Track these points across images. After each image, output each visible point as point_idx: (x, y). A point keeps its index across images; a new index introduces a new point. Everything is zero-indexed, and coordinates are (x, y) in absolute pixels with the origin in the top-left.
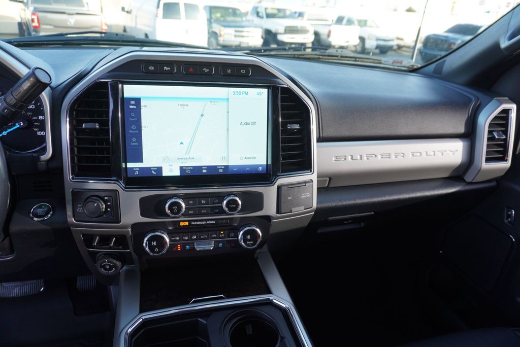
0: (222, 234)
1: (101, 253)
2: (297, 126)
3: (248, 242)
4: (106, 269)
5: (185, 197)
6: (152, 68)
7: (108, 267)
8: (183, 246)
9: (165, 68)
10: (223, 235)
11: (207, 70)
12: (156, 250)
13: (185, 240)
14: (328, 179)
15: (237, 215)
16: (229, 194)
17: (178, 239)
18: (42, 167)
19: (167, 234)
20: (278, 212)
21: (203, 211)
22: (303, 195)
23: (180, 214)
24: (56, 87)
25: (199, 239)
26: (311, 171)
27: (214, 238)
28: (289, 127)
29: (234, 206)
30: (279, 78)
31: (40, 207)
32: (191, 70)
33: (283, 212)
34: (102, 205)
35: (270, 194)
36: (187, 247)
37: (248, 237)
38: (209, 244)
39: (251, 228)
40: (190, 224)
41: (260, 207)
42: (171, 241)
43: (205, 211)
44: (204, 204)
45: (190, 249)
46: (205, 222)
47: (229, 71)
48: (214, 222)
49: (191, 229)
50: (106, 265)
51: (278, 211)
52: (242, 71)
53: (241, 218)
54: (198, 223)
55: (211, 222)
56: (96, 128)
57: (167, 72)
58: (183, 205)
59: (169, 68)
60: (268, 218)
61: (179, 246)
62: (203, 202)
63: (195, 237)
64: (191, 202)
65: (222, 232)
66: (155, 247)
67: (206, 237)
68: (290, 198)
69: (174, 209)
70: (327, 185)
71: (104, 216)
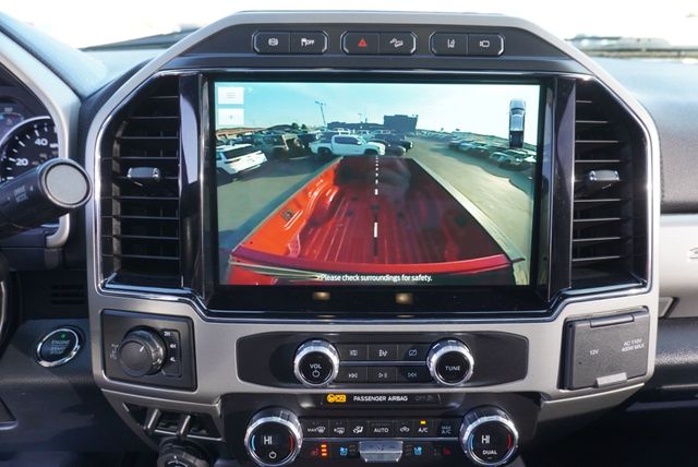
0: (423, 426)
1: (167, 439)
2: (612, 176)
3: (485, 452)
5: (341, 342)
6: (274, 42)
8: (334, 448)
9: (304, 40)
10: (425, 429)
11: (398, 44)
12: (273, 455)
13: (337, 435)
14: (671, 300)
15: (460, 388)
16: (444, 338)
17: (321, 431)
18: (52, 261)
19: (299, 418)
20: (561, 385)
21: (381, 375)
22: (626, 344)
23: (328, 380)
24: (90, 96)
25: (368, 434)
26: (644, 285)
27: (404, 434)
28: (595, 176)
29: (458, 368)
30: (572, 58)
31: (57, 337)
32: (362, 44)
33: (574, 385)
34: (157, 350)
35: (543, 339)
36: (342, 449)
37: (487, 439)
38: (393, 447)
39: (494, 418)
40: (349, 400)
41: (520, 371)
42: (305, 434)
43: (386, 375)
44: (383, 358)
45: (349, 456)
46: (384, 399)
47: (452, 45)
48: (405, 399)
49: (351, 411)
50: (176, 465)
51: (564, 382)
52: (481, 44)
53: (468, 394)
54: (369, 399)
55: (398, 399)
56: (154, 179)
57: (309, 51)
58: (335, 360)
59: (313, 42)
60: (535, 397)
61: (324, 446)
62: (382, 353)
63: (359, 430)
64: (354, 353)
65: (423, 423)
66: (269, 448)
67: (386, 430)
68: (594, 352)
69: (314, 369)
70: (663, 314)
71: (163, 372)
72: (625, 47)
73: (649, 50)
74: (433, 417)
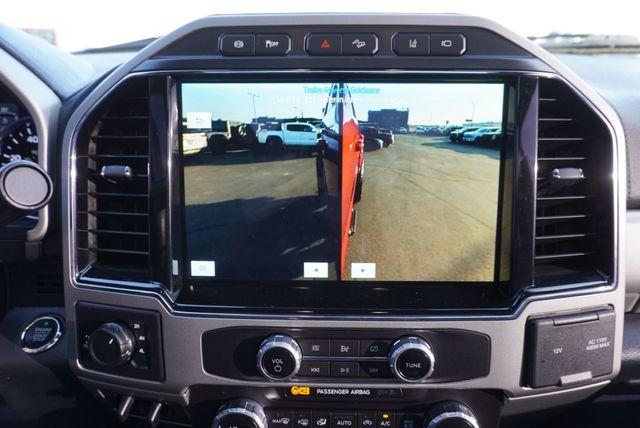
0: (385, 420)
2: (576, 174)
5: (303, 337)
6: (238, 44)
9: (268, 42)
10: (387, 423)
11: (361, 44)
13: (301, 427)
15: (423, 384)
16: (405, 335)
17: (286, 422)
18: (32, 253)
19: (265, 409)
20: (524, 382)
21: (343, 370)
22: (590, 342)
23: (293, 374)
24: (71, 97)
25: (331, 427)
26: (609, 284)
28: (560, 174)
29: (418, 366)
30: (534, 57)
31: (40, 324)
32: (325, 45)
33: (537, 383)
34: (126, 343)
35: (506, 337)
39: (456, 414)
40: (313, 393)
43: (348, 370)
44: (344, 354)
46: (347, 392)
47: (413, 45)
48: (368, 393)
49: (316, 404)
51: (527, 378)
52: (443, 43)
53: (430, 390)
54: (332, 392)
55: (361, 392)
56: (125, 177)
57: (272, 52)
58: (297, 356)
59: (277, 43)
62: (344, 349)
63: (322, 422)
64: (316, 348)
65: (386, 416)
67: (350, 423)
68: (558, 351)
69: (276, 364)
70: (629, 310)
71: (133, 363)
72: (594, 44)
73: (617, 47)
74: (396, 411)
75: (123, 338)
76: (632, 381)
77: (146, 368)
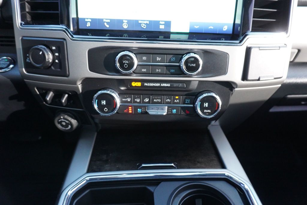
0: (177, 99)
3: (205, 111)
4: (62, 126)
5: (140, 52)
7: (64, 124)
8: (136, 108)
10: (178, 101)
12: (106, 109)
13: (136, 102)
14: (296, 51)
15: (195, 78)
17: (129, 100)
19: (118, 94)
20: (243, 79)
21: (157, 70)
23: (131, 71)
25: (151, 102)
26: (287, 34)
27: (168, 103)
29: (194, 65)
31: (3, 60)
33: (249, 79)
34: (49, 55)
36: (139, 110)
37: (206, 105)
38: (162, 109)
40: (142, 85)
41: (223, 71)
42: (122, 102)
43: (160, 71)
44: (159, 62)
45: (142, 113)
46: (159, 84)
48: (169, 85)
49: (143, 91)
50: (62, 121)
51: (245, 77)
54: (152, 85)
55: (165, 85)
58: (136, 60)
60: (230, 86)
61: (130, 108)
62: (158, 59)
63: (147, 100)
64: (144, 58)
65: (177, 97)
66: (104, 106)
67: (160, 100)
69: (125, 63)
70: (292, 60)
71: (52, 68)
74: (182, 95)
75: (47, 52)
76: (289, 96)
77: (59, 70)
